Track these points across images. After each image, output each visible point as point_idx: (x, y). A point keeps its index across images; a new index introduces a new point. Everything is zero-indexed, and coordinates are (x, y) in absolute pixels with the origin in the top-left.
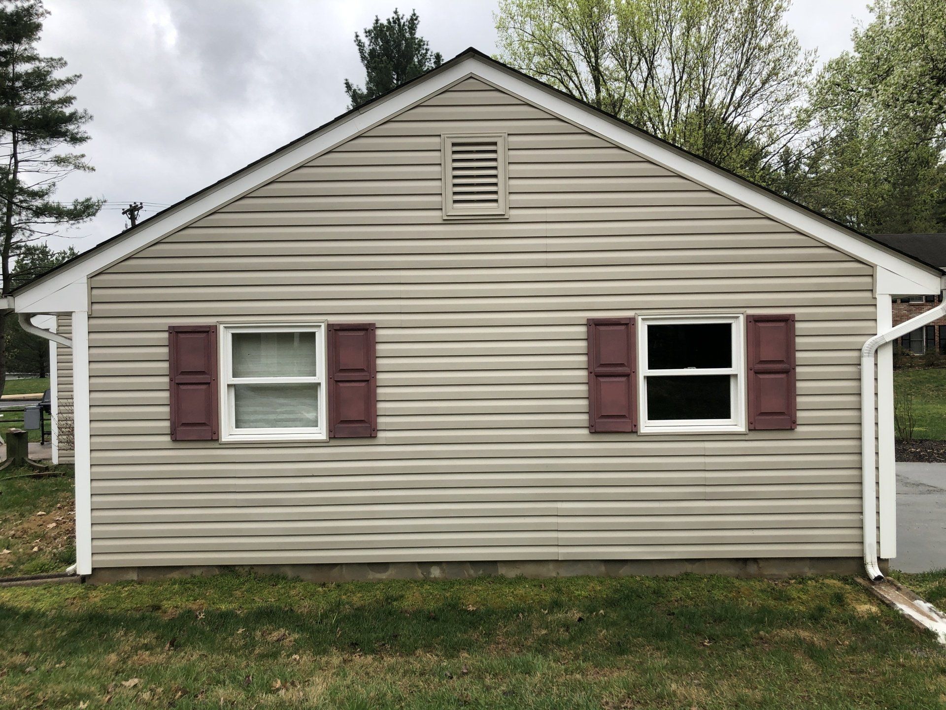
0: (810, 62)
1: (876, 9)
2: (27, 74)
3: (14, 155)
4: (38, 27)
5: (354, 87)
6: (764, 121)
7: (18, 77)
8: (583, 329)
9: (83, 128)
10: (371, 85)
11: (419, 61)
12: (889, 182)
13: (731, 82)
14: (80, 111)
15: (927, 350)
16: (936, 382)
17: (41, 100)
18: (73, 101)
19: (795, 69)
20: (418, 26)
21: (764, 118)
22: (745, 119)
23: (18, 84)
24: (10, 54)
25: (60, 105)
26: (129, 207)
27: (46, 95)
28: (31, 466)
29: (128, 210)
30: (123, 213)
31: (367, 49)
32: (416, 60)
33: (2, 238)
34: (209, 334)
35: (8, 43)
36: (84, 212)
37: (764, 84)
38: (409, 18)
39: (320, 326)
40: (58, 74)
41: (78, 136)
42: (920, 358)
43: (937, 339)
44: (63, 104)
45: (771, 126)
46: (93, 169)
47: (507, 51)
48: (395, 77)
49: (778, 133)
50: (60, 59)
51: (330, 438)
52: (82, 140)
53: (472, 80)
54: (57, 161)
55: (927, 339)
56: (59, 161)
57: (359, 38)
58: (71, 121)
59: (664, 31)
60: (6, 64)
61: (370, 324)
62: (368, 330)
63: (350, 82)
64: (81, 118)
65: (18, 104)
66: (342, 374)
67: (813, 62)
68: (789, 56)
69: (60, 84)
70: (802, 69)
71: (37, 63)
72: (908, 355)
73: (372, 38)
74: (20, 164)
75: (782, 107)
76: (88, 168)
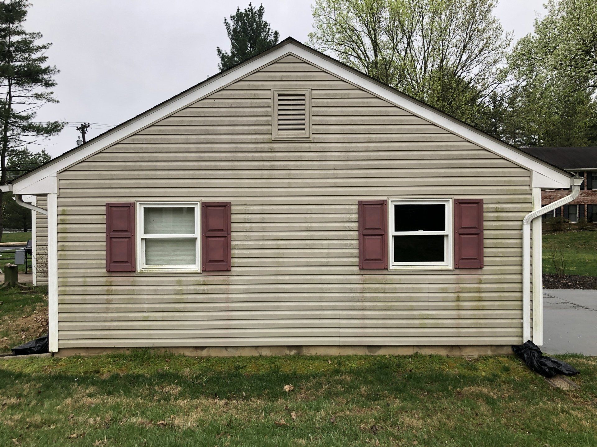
0: (509, 39)
1: (549, 7)
2: (18, 42)
3: (9, 93)
4: (25, 13)
5: (223, 52)
6: (480, 76)
7: (12, 44)
8: (356, 207)
9: (53, 78)
10: (234, 50)
11: (264, 36)
12: (558, 114)
13: (459, 51)
14: (52, 67)
15: (579, 219)
16: (584, 239)
17: (26, 58)
18: (46, 59)
19: (500, 43)
20: (264, 14)
21: (480, 74)
22: (468, 74)
23: (12, 49)
24: (7, 30)
25: (38, 62)
26: (81, 126)
27: (29, 55)
28: (19, 287)
29: (80, 128)
30: (77, 130)
31: (232, 28)
32: (262, 35)
33: (2, 145)
34: (130, 208)
35: (6, 23)
36: (53, 129)
37: (480, 53)
38: (258, 9)
39: (197, 204)
40: (37, 43)
41: (50, 83)
42: (575, 224)
43: (586, 213)
44: (40, 61)
45: (484, 79)
46: (58, 102)
47: (319, 30)
48: (249, 45)
49: (488, 83)
50: (39, 33)
51: (202, 271)
52: (53, 85)
53: (290, 57)
54: (36, 97)
55: (579, 213)
56: (37, 96)
57: (227, 21)
58: (45, 72)
59: (418, 18)
60: (4, 37)
61: (227, 203)
62: (226, 206)
63: (220, 49)
64: (51, 71)
65: (12, 61)
66: (210, 233)
67: (511, 39)
68: (496, 35)
69: (39, 48)
70: (504, 44)
71: (24, 36)
72: (567, 222)
73: (235, 21)
74: (13, 98)
75: (491, 67)
76: (55, 101)
